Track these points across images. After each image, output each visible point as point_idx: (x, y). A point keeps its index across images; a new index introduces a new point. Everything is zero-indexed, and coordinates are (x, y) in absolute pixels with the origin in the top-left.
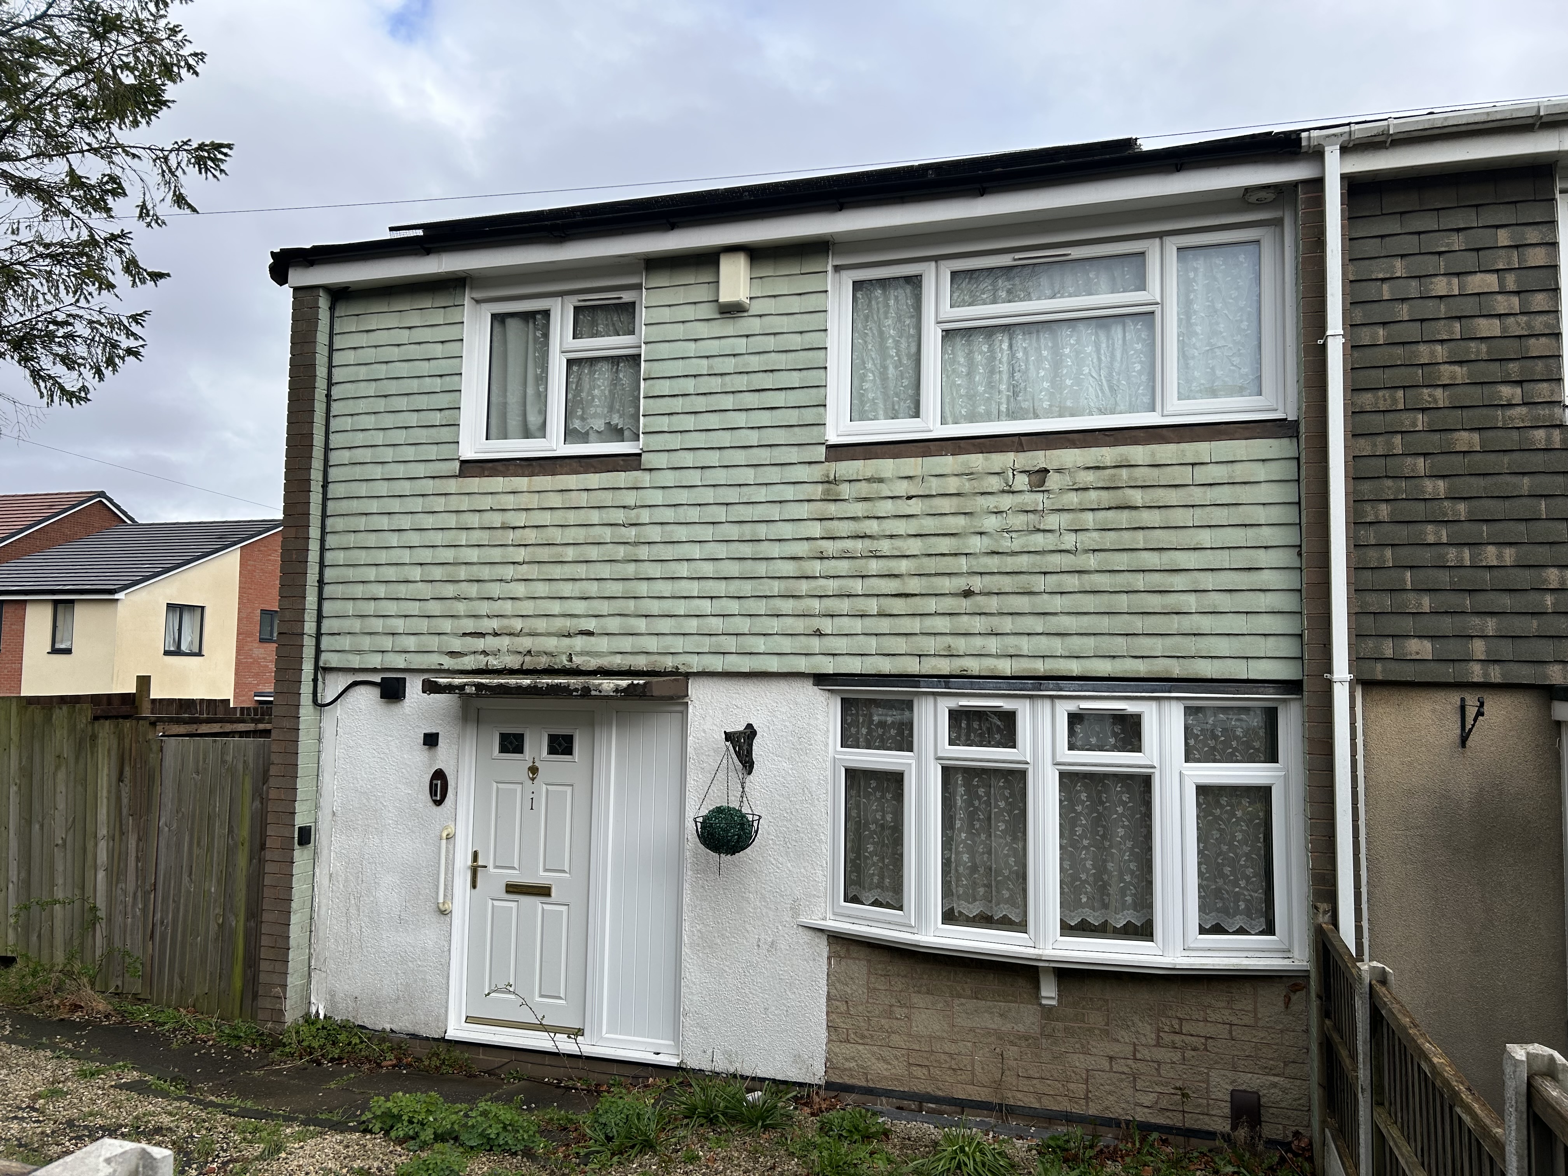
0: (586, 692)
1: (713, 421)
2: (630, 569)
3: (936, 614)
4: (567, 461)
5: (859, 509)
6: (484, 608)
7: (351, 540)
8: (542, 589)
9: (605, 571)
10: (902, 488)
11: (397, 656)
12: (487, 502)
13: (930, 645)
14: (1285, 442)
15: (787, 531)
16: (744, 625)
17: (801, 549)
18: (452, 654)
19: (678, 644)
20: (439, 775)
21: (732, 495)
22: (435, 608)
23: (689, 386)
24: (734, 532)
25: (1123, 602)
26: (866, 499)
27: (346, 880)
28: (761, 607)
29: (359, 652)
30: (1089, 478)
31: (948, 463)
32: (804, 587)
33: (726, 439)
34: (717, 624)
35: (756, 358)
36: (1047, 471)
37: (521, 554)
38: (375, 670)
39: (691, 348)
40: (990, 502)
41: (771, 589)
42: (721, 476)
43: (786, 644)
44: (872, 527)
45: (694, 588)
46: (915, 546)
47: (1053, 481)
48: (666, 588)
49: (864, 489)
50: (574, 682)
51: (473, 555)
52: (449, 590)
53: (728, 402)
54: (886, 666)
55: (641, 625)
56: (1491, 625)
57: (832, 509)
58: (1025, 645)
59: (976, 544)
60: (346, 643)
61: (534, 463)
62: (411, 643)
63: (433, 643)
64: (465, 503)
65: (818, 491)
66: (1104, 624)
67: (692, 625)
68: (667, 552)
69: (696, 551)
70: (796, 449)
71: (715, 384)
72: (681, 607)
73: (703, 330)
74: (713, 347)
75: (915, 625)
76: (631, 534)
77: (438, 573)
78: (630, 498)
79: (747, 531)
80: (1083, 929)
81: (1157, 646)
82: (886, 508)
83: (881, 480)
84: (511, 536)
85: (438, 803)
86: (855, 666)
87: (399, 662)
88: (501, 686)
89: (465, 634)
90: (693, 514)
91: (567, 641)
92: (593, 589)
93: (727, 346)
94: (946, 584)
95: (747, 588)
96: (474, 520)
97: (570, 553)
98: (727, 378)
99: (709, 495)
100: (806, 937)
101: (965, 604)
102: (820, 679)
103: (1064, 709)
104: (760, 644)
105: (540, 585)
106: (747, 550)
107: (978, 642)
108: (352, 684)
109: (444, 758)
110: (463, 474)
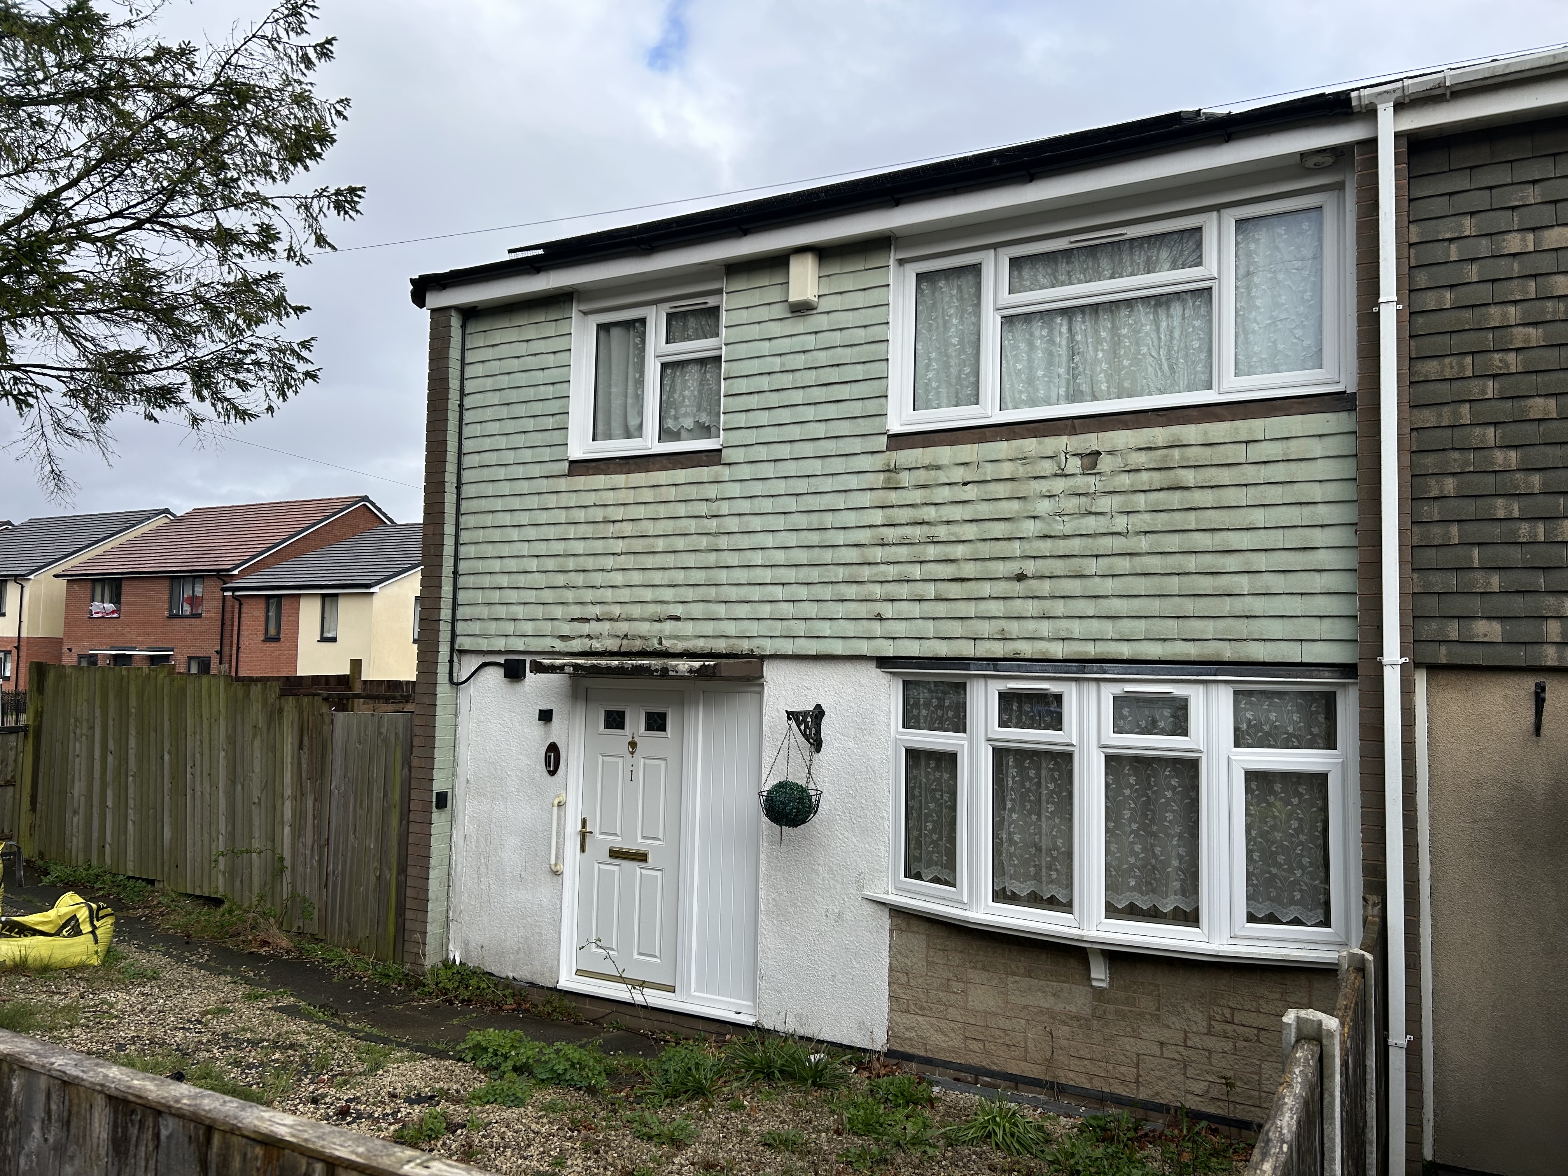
0: (665, 671)
1: (785, 416)
2: (712, 559)
3: (991, 598)
4: (658, 458)
5: (917, 496)
6: (589, 595)
7: (480, 535)
8: (636, 578)
9: (690, 560)
10: (959, 474)
11: (517, 639)
12: (591, 498)
13: (985, 628)
14: (1343, 415)
15: (851, 519)
16: (811, 610)
17: (863, 536)
18: (563, 638)
19: (754, 628)
20: (553, 748)
21: (801, 486)
22: (548, 596)
23: (764, 383)
24: (802, 521)
25: (1174, 584)
26: (924, 486)
27: (478, 841)
28: (827, 592)
29: (487, 636)
30: (1141, 459)
31: (1002, 448)
32: (866, 573)
33: (796, 432)
34: (787, 609)
35: (823, 354)
36: (1098, 453)
37: (619, 546)
38: (499, 652)
39: (765, 347)
40: (1043, 486)
41: (836, 576)
42: (791, 468)
43: (850, 628)
44: (930, 513)
45: (767, 575)
46: (970, 531)
47: (1105, 463)
48: (742, 576)
49: (922, 476)
50: (655, 663)
51: (579, 547)
52: (560, 580)
53: (798, 397)
54: (943, 649)
55: (721, 610)
57: (893, 497)
58: (1076, 628)
59: (1030, 528)
60: (476, 628)
61: (631, 461)
62: (529, 628)
63: (547, 627)
64: (572, 500)
65: (880, 480)
66: (1155, 606)
67: (766, 610)
68: (744, 541)
69: (769, 540)
70: (859, 439)
71: (786, 380)
72: (756, 593)
73: (776, 329)
74: (785, 345)
75: (970, 609)
76: (713, 524)
77: (551, 564)
78: (712, 491)
79: (815, 520)
80: (1133, 912)
81: (1209, 628)
82: (944, 494)
83: (938, 468)
84: (611, 529)
85: (552, 773)
86: (913, 649)
87: (520, 645)
88: (594, 666)
89: (573, 620)
90: (767, 505)
91: (658, 625)
92: (680, 577)
93: (799, 343)
94: (1000, 569)
95: (814, 574)
96: (580, 515)
97: (661, 544)
98: (798, 374)
99: (780, 487)
100: (870, 909)
101: (1018, 588)
102: (883, 662)
103: (1109, 691)
104: (826, 628)
105: (635, 574)
106: (814, 538)
107: (1031, 625)
108: (485, 665)
109: (557, 732)
110: (571, 473)
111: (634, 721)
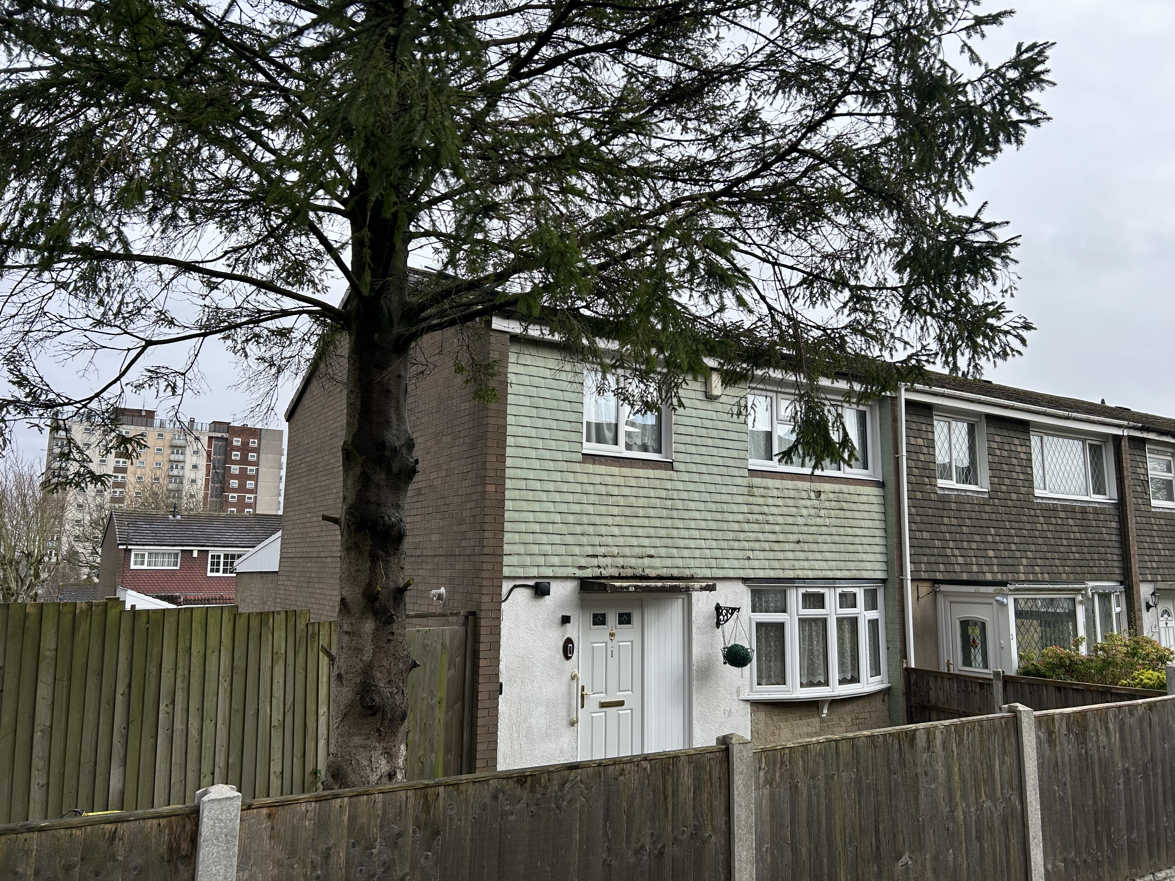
1: (704, 450)
2: (669, 522)
3: (788, 550)
4: (637, 461)
5: (760, 501)
6: (597, 540)
8: (627, 531)
9: (657, 523)
10: (775, 493)
11: (547, 568)
12: (597, 479)
13: (787, 564)
14: (880, 489)
15: (735, 508)
16: (718, 553)
17: (740, 517)
18: (581, 568)
19: (692, 563)
20: (569, 641)
21: (712, 488)
22: (569, 539)
23: (693, 431)
24: (713, 506)
25: (842, 547)
26: (763, 496)
27: (510, 715)
28: (724, 545)
29: (524, 566)
30: (831, 496)
31: (790, 484)
32: (742, 536)
33: (709, 460)
34: (707, 553)
36: (820, 492)
37: (616, 511)
38: (535, 577)
39: (694, 412)
40: (803, 502)
41: (730, 536)
42: (708, 478)
43: (736, 564)
44: (765, 509)
46: (780, 520)
47: (823, 497)
48: (685, 533)
49: (762, 492)
51: (590, 509)
52: (578, 529)
53: (709, 442)
54: (772, 574)
55: (675, 552)
56: (925, 559)
57: (751, 500)
58: (817, 564)
59: (800, 521)
60: (516, 560)
61: (620, 460)
62: (556, 560)
63: (569, 560)
64: (585, 479)
65: (745, 490)
66: (837, 556)
67: (697, 553)
68: (686, 515)
69: (697, 515)
70: (737, 469)
71: (703, 432)
72: (692, 544)
73: (698, 404)
74: (703, 414)
75: (781, 555)
76: (669, 503)
77: (571, 519)
78: (668, 485)
79: (719, 507)
81: (851, 565)
82: (770, 501)
83: (768, 488)
84: (611, 500)
85: (568, 658)
86: (761, 574)
87: (549, 572)
89: (587, 556)
90: (696, 496)
91: (640, 560)
92: (652, 532)
93: (710, 415)
94: (792, 537)
95: (720, 535)
96: (590, 489)
97: (641, 512)
98: (709, 430)
99: (702, 487)
100: (742, 704)
101: (798, 547)
102: (745, 580)
103: (838, 592)
104: (726, 563)
105: (626, 528)
106: (719, 516)
107: (802, 563)
108: (515, 586)
109: (571, 631)
110: (583, 462)
111: (612, 619)
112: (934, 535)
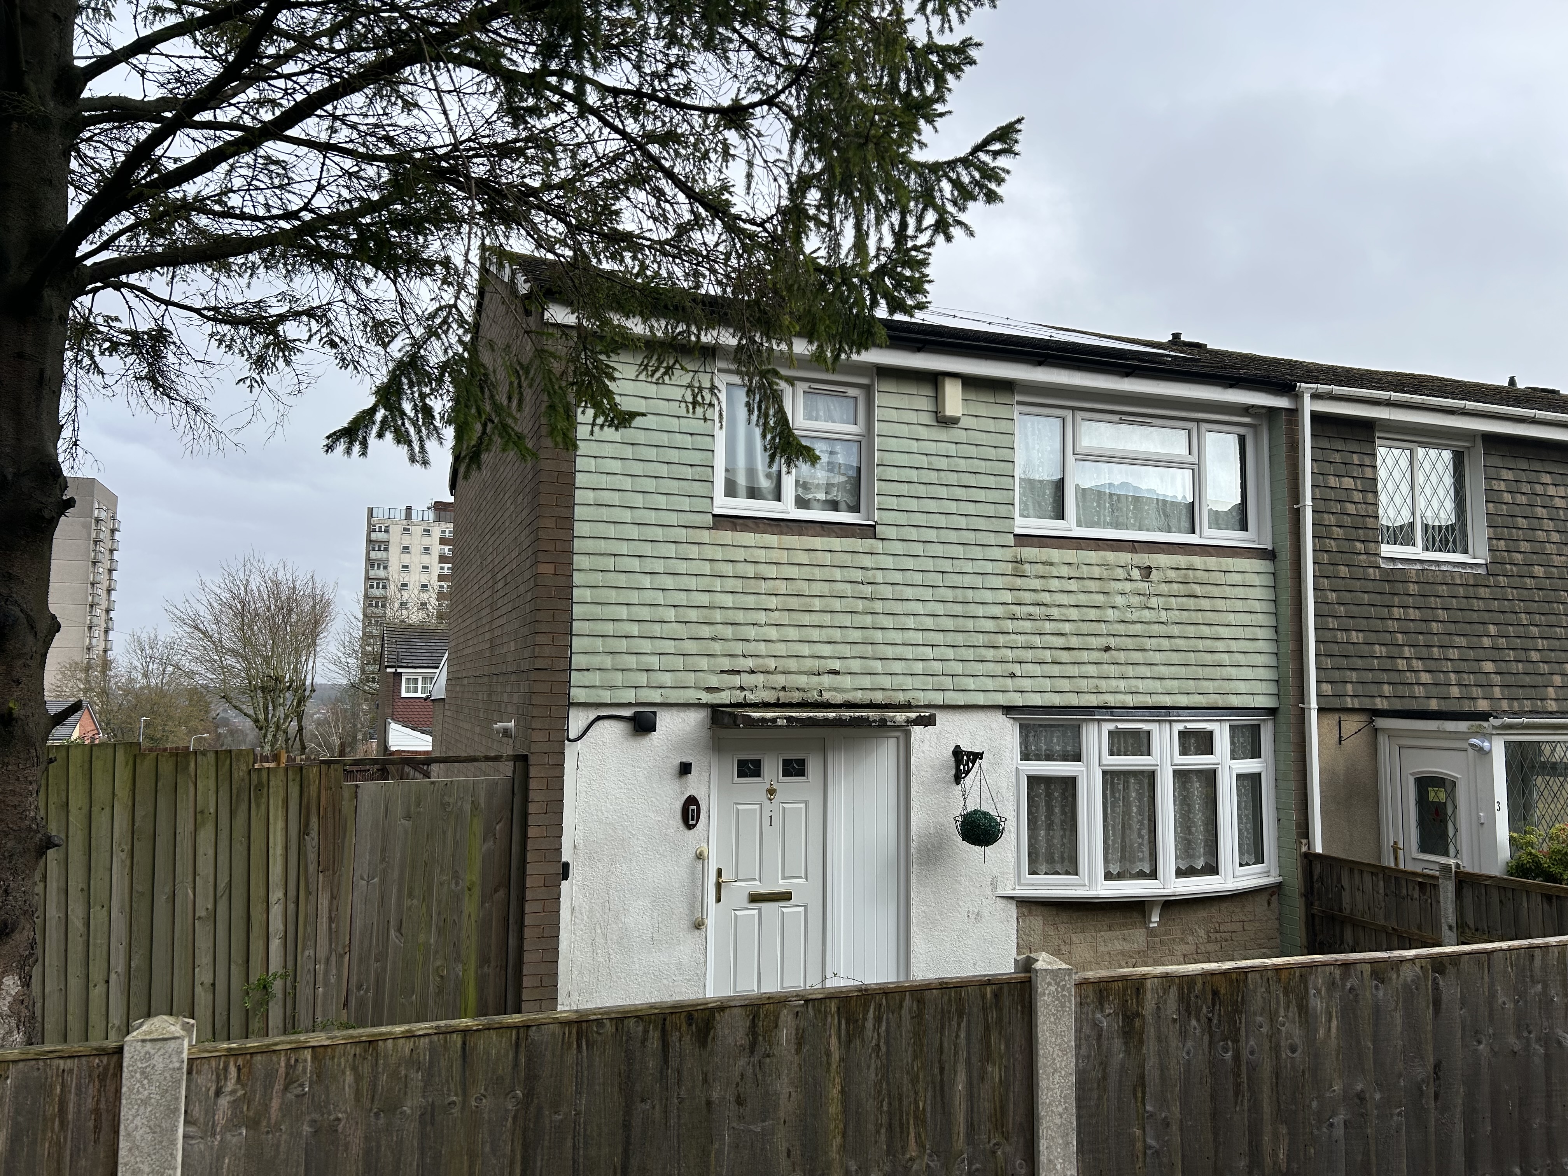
1: (932, 505)
2: (868, 620)
3: (1089, 663)
4: (803, 524)
5: (1037, 584)
6: (739, 648)
7: (598, 578)
8: (793, 633)
9: (847, 620)
10: (1065, 571)
11: (652, 691)
12: (740, 554)
13: (1084, 684)
14: (1268, 562)
15: (988, 596)
16: (958, 668)
17: (998, 611)
18: (709, 689)
19: (908, 682)
20: (692, 800)
21: (947, 565)
22: (691, 647)
23: (913, 475)
24: (949, 594)
25: (1192, 658)
26: (1042, 577)
27: (591, 910)
28: (969, 654)
29: (611, 687)
30: (1172, 575)
31: (1092, 556)
32: (1001, 639)
33: (942, 521)
34: (937, 666)
35: (963, 461)
36: (1150, 568)
37: (772, 603)
38: (629, 705)
39: (914, 446)
40: (1119, 586)
41: (978, 641)
42: (939, 550)
43: (989, 684)
44: (1046, 597)
45: (919, 637)
46: (1074, 614)
47: (1154, 575)
48: (897, 636)
49: (1041, 569)
51: (728, 600)
52: (706, 631)
53: (943, 492)
54: (1057, 700)
55: (878, 666)
56: (1354, 676)
57: (1019, 582)
58: (1141, 685)
59: (1111, 614)
60: (595, 678)
61: (782, 523)
62: (667, 679)
63: (690, 679)
64: (718, 553)
65: (1009, 568)
66: (1182, 671)
67: (919, 667)
68: (898, 607)
69: (919, 608)
70: (993, 534)
71: (933, 477)
72: (909, 652)
73: (923, 432)
74: (932, 448)
75: (1074, 670)
76: (868, 590)
77: (693, 615)
78: (867, 561)
79: (960, 594)
80: (1187, 872)
81: (1209, 686)
82: (1055, 584)
83: (1051, 564)
84: (763, 586)
85: (691, 827)
86: (1036, 700)
87: (655, 696)
89: (722, 672)
90: (918, 578)
91: (816, 679)
92: (837, 635)
93: (943, 448)
94: (1094, 642)
95: (960, 639)
96: (728, 569)
97: (817, 604)
98: (942, 473)
99: (929, 564)
101: (1106, 656)
102: (1008, 710)
103: (1174, 728)
104: (970, 683)
105: (791, 630)
106: (959, 609)
107: (1114, 683)
108: (599, 718)
109: (695, 785)
110: (715, 527)
111: (772, 769)
112: (1373, 637)
